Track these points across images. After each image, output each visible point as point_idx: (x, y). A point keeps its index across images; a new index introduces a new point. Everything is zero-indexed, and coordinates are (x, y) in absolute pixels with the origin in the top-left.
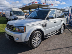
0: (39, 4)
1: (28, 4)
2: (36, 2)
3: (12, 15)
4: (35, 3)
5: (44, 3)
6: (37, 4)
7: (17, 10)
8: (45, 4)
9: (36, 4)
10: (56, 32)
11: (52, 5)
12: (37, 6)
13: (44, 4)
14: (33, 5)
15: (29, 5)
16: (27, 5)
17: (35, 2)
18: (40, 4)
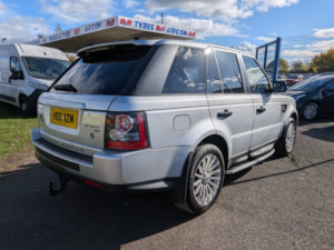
0: (138, 28)
1: (88, 27)
2: (127, 19)
3: (22, 77)
4: (122, 25)
5: (162, 26)
6: (131, 27)
7: (44, 56)
8: (163, 29)
9: (127, 27)
11: (190, 34)
13: (158, 28)
15: (92, 31)
17: (120, 17)
18: (142, 29)
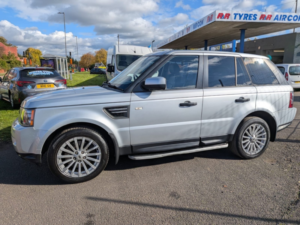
1: (195, 25)
5: (267, 14)
6: (229, 20)
9: (225, 20)
10: (197, 143)
12: (231, 28)
14: (215, 28)
15: (197, 28)
16: (192, 30)
17: (217, 13)
18: (242, 20)
